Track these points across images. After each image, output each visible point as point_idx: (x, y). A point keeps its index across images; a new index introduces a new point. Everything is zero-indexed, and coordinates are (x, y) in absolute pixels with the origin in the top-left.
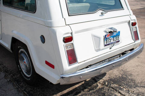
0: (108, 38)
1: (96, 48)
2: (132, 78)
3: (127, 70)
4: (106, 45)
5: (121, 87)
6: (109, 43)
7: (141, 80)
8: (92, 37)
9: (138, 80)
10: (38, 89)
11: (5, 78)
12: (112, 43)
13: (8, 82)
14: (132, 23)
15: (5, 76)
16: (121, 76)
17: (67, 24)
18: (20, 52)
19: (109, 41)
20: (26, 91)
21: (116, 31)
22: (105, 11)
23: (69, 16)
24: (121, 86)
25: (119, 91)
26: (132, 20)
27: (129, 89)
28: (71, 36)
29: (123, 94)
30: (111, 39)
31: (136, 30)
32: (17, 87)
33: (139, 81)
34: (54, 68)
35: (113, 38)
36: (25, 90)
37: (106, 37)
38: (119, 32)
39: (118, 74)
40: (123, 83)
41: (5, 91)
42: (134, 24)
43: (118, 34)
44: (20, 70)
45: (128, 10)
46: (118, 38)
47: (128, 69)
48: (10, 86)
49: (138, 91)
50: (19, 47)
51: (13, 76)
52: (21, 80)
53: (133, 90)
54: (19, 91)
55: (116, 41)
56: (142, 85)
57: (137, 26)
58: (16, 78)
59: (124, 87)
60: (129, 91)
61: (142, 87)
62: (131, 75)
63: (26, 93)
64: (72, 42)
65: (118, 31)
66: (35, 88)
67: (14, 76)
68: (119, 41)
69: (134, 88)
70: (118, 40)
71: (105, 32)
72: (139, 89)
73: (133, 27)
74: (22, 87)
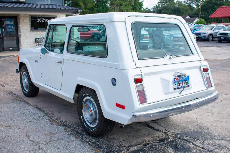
0: (177, 82)
1: (165, 92)
2: (209, 132)
3: (203, 125)
4: (174, 89)
5: (195, 140)
6: (178, 87)
7: (218, 134)
8: (161, 81)
9: (216, 133)
10: (103, 140)
11: (66, 131)
12: (181, 87)
13: (69, 134)
14: (203, 69)
15: (65, 129)
16: (195, 130)
17: (137, 67)
18: (84, 100)
19: (178, 85)
20: (91, 142)
21: (184, 75)
22: (173, 56)
23: (139, 60)
24: (195, 138)
25: (193, 142)
26: (204, 66)
27: (204, 141)
28: (141, 77)
29: (197, 145)
30: (180, 82)
31: (208, 76)
32: (80, 138)
33: (217, 135)
34: (125, 109)
35: (182, 83)
36: (89, 141)
37: (174, 80)
38: (188, 77)
39: (193, 128)
40: (197, 136)
41: (69, 142)
42: (205, 70)
43: (187, 79)
44: (83, 121)
45: (199, 55)
46: (187, 83)
47: (205, 124)
48: (73, 138)
49: (214, 143)
50: (84, 95)
51: (73, 130)
52: (84, 133)
53: (208, 142)
54: (84, 142)
55: (186, 85)
56: (219, 138)
57: (209, 72)
58: (77, 131)
59: (199, 139)
60: (203, 142)
61: (219, 139)
62: (208, 129)
63: (91, 143)
64: (142, 83)
65: (187, 75)
66: (100, 140)
67: (75, 129)
68: (189, 86)
69: (210, 140)
70: (187, 85)
71: (174, 75)
72: (216, 141)
73: (204, 73)
74: (86, 138)
